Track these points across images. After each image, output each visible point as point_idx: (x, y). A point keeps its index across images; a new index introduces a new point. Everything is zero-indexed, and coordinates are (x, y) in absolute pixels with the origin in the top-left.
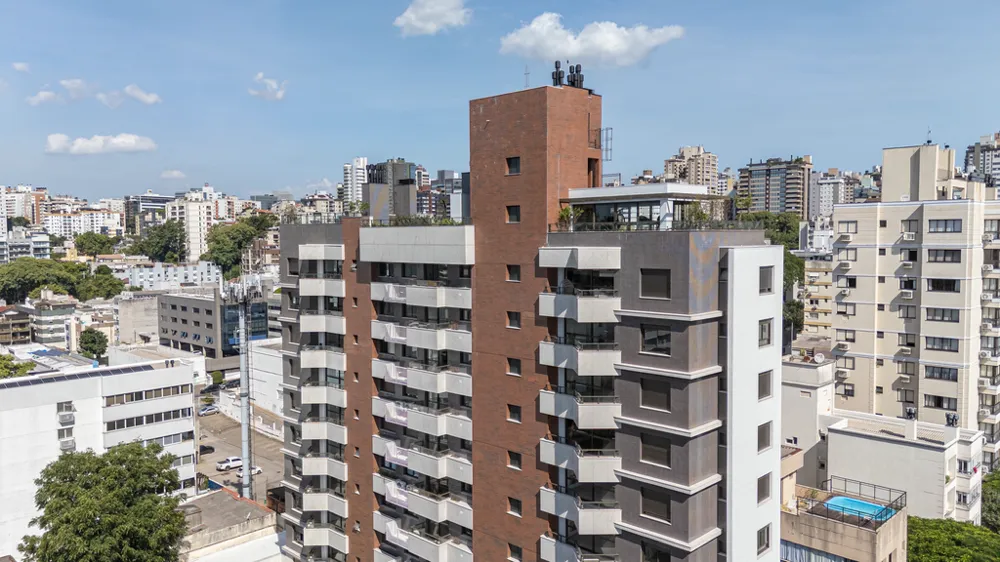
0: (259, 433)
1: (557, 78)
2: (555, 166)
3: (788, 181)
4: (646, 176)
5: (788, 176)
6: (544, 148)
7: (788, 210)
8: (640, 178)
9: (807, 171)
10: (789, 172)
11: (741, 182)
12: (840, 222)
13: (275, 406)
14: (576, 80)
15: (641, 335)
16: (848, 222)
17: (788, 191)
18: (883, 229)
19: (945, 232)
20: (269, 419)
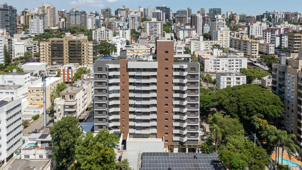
9: (86, 15)
10: (81, 15)
11: (68, 17)
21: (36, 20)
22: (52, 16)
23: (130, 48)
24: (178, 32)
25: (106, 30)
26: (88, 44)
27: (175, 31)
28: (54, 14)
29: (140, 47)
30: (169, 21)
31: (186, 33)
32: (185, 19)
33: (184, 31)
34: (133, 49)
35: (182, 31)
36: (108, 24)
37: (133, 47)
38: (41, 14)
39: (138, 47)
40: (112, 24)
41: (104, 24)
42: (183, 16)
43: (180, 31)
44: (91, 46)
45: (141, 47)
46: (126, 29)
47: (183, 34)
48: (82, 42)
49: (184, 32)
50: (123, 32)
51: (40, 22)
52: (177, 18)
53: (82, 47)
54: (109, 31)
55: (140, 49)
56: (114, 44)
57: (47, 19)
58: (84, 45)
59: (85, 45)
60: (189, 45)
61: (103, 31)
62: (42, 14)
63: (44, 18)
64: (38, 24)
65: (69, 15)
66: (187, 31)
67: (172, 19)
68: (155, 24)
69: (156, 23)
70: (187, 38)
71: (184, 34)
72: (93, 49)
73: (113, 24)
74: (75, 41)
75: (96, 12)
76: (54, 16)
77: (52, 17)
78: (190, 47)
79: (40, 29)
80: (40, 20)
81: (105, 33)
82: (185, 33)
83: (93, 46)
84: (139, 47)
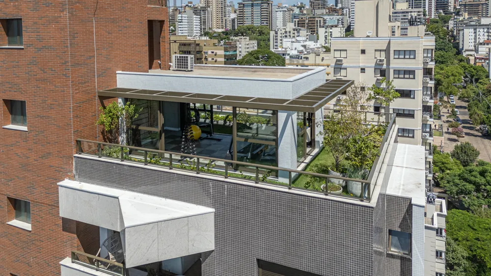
3: (262, 10)
4: (189, 5)
5: (262, 7)
7: (262, 24)
8: (187, 5)
9: (270, 5)
10: (262, 5)
11: (239, 9)
12: (335, 50)
16: (340, 50)
17: (262, 15)
18: (363, 55)
19: (404, 58)
21: (187, 16)
22: (220, 11)
23: (301, 61)
24: (461, 33)
25: (294, 30)
26: (215, 51)
27: (455, 31)
28: (223, 7)
29: (325, 58)
30: (445, 14)
31: (481, 34)
32: (483, 8)
33: (475, 29)
34: (306, 62)
35: (472, 30)
36: (309, 21)
37: (307, 58)
38: (201, 7)
39: (320, 58)
40: (316, 19)
41: (301, 21)
42: (479, 3)
43: (465, 30)
44: (220, 56)
45: (327, 58)
46: (332, 26)
47: (473, 37)
48: (204, 47)
49: (475, 33)
50: (326, 32)
51: (195, 19)
52: (465, 7)
53: (204, 57)
54: (300, 32)
55: (325, 62)
56: (283, 55)
57: (210, 16)
58: (206, 53)
59: (209, 52)
60: (485, 59)
61: (290, 32)
62: (203, 7)
63: (205, 13)
64: (190, 22)
65: (242, 6)
66: (486, 30)
67: (452, 11)
68: (405, 16)
69: (407, 12)
70: (484, 44)
71: (476, 36)
72: (225, 61)
73: (319, 19)
74: (189, 45)
75: (302, 3)
76: (223, 11)
77: (220, 13)
78: (488, 64)
79: (195, 32)
80: (195, 16)
81: (294, 35)
82: (478, 33)
83: (225, 56)
84: (323, 59)
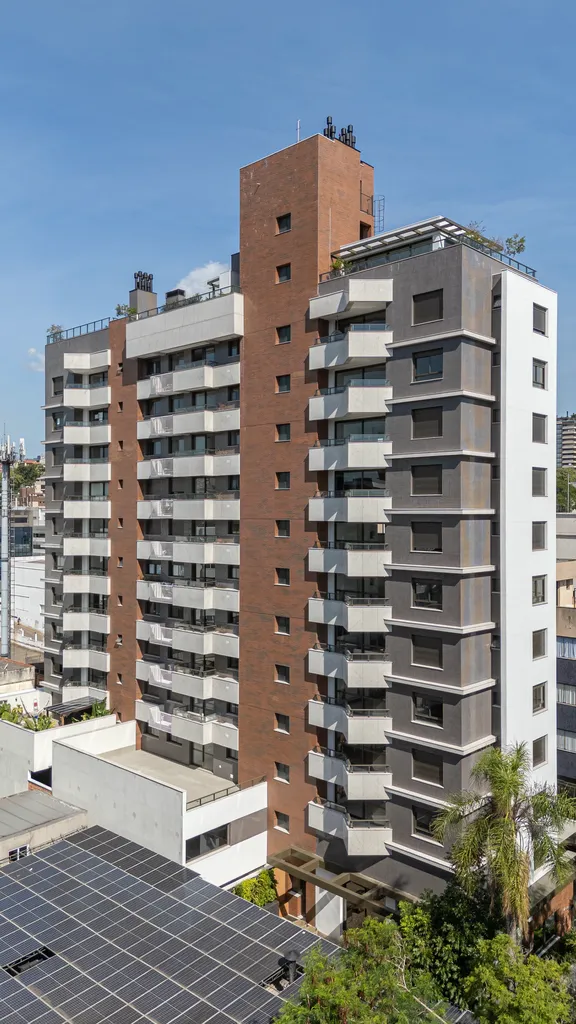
0: (20, 647)
1: (330, 133)
2: (327, 219)
3: (564, 438)
6: (316, 197)
7: (564, 467)
13: (37, 622)
14: (347, 139)
15: (413, 366)
17: (564, 447)
20: (30, 633)
